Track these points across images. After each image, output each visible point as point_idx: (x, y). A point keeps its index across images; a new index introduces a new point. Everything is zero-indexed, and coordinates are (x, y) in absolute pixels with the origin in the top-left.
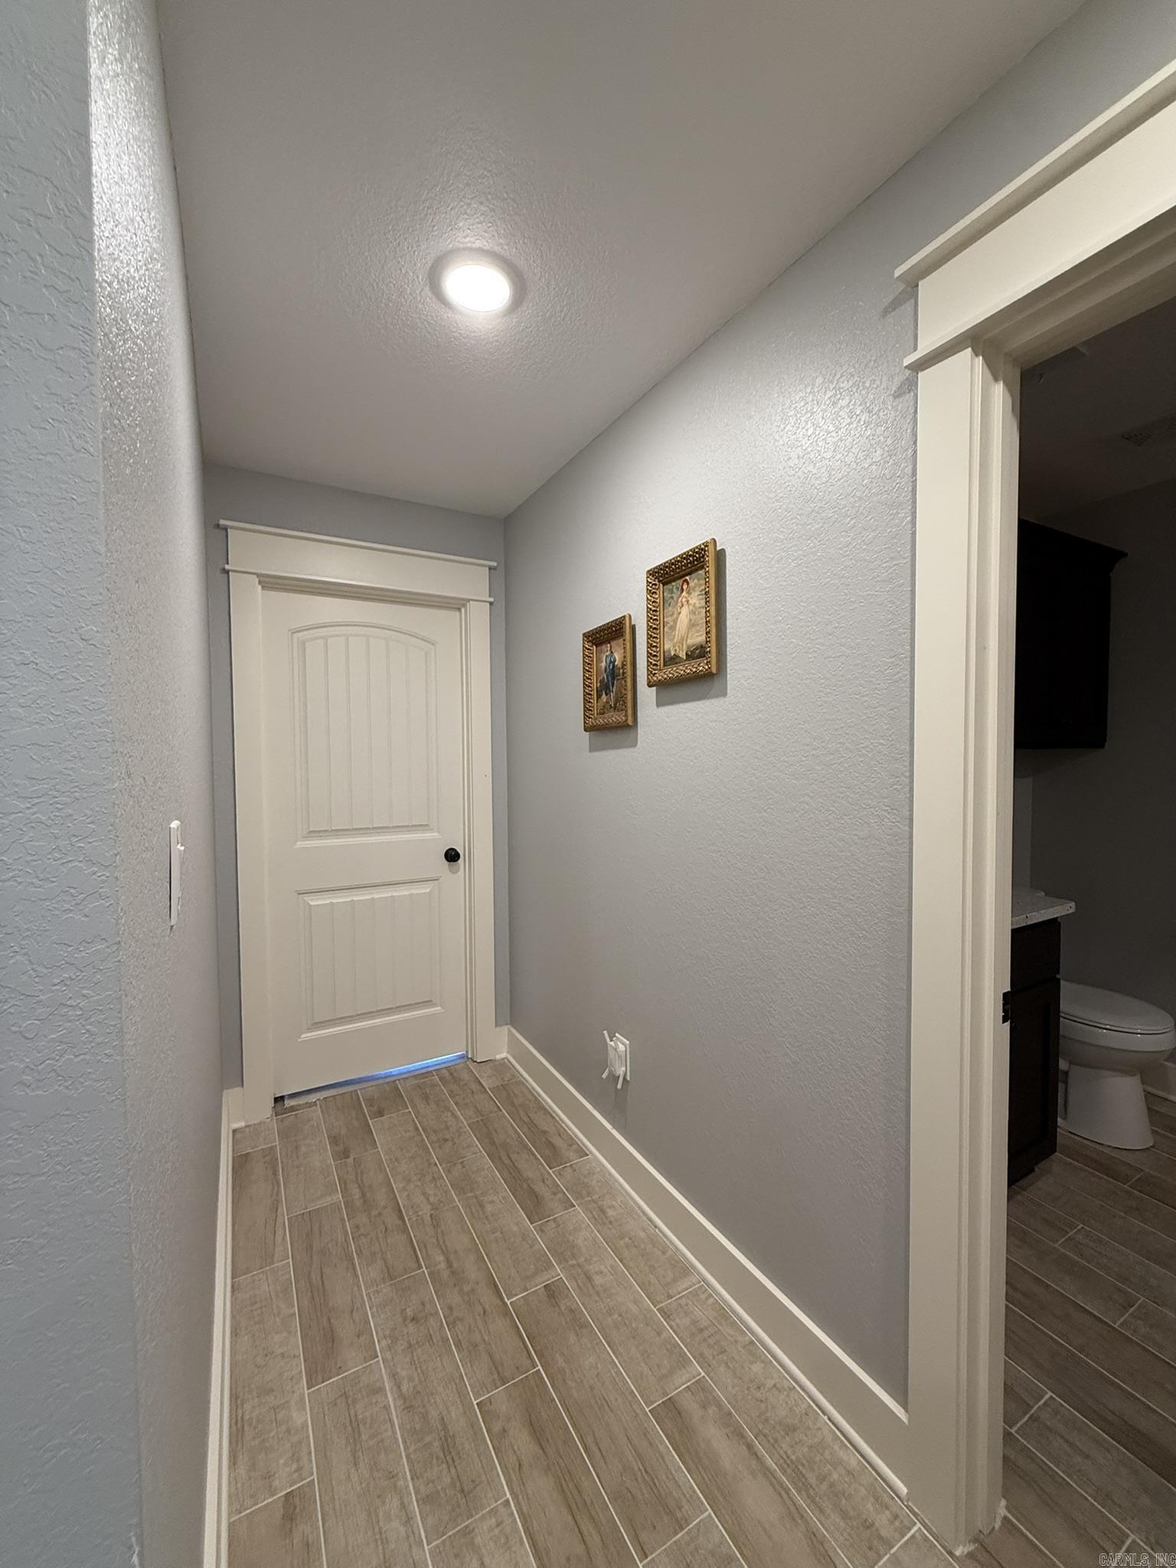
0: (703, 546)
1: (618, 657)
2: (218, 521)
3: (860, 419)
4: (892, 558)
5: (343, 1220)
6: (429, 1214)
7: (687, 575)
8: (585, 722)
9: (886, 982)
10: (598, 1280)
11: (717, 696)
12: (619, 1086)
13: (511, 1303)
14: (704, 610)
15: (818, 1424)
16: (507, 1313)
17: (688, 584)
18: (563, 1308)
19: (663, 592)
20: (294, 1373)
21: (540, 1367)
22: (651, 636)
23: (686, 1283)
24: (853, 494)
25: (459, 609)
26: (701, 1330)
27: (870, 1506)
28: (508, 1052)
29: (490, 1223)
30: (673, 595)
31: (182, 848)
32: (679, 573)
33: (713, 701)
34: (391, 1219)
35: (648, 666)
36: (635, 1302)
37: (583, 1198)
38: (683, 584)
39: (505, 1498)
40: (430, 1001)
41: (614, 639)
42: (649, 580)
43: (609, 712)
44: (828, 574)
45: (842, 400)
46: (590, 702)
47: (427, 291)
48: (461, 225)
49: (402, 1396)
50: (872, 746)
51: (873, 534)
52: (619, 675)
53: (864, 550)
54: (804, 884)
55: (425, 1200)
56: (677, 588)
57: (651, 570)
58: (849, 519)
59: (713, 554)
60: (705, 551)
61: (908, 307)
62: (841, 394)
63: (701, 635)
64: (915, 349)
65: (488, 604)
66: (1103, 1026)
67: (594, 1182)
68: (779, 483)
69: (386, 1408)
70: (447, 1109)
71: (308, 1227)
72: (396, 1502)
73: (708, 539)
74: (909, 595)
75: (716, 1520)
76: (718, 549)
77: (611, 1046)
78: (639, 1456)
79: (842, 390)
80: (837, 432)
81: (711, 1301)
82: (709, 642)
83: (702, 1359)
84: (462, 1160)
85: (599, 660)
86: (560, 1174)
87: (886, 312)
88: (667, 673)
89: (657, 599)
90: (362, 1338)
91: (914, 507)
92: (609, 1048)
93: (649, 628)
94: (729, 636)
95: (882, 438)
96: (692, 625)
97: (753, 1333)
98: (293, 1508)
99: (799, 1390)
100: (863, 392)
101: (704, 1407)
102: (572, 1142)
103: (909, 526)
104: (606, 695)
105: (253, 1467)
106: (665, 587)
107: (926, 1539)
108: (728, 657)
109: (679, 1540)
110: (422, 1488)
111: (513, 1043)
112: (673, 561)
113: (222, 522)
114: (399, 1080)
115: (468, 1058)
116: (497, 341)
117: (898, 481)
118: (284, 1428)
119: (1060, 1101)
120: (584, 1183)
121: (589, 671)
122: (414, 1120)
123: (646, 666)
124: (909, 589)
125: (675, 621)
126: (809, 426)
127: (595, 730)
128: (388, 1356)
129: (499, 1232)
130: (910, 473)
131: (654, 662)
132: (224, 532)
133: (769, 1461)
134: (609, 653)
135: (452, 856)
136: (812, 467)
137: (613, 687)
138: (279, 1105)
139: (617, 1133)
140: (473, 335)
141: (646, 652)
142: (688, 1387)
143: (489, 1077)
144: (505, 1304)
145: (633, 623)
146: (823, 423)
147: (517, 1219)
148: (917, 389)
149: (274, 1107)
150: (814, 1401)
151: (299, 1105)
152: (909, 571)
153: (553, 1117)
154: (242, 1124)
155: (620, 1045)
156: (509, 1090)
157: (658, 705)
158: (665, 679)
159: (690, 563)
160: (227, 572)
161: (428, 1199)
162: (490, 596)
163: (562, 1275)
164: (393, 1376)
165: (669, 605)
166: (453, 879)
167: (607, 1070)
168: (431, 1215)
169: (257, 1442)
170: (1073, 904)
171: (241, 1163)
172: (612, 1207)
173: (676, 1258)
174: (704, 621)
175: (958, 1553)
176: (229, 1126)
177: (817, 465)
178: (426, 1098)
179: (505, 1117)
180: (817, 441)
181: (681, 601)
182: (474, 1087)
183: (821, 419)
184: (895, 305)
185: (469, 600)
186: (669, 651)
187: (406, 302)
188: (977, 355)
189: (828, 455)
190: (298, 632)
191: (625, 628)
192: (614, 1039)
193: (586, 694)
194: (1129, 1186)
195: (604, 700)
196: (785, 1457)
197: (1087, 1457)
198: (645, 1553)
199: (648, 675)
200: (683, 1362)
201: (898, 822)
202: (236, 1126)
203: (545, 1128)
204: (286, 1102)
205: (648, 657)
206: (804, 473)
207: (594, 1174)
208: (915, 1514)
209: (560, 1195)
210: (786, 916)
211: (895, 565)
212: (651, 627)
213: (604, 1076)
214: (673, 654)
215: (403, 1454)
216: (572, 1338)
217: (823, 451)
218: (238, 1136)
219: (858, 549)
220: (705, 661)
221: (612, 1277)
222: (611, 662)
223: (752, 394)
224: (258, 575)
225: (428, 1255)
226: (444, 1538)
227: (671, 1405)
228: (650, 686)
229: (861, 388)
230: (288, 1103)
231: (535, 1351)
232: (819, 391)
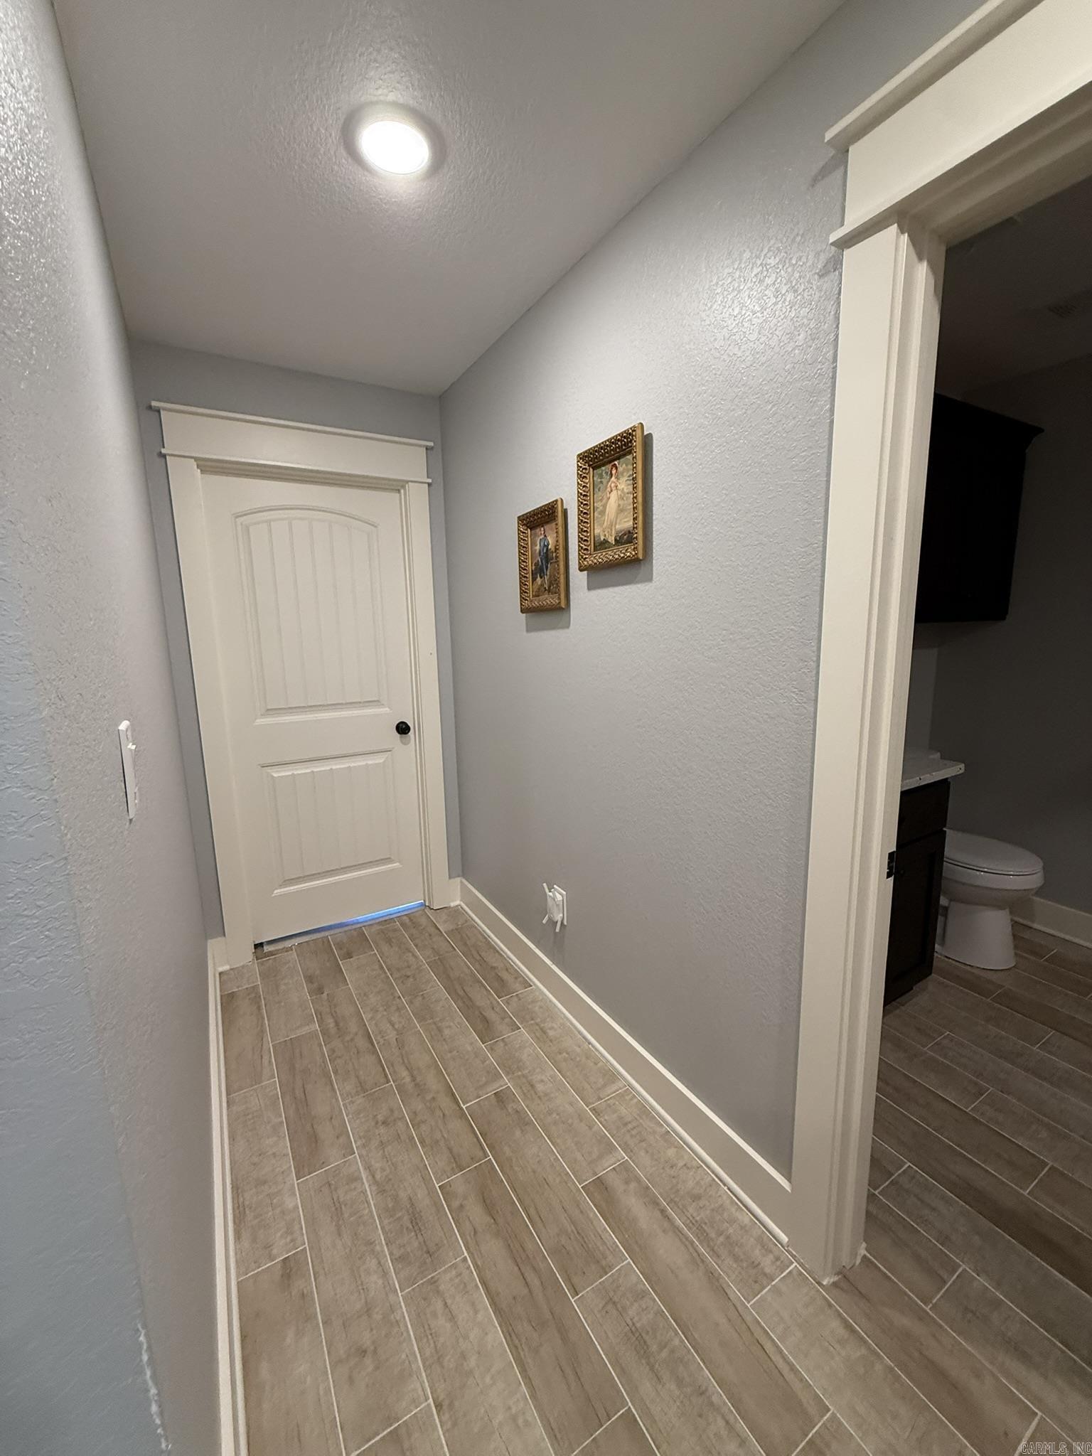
0: (630, 431)
1: (551, 540)
2: (150, 403)
3: (785, 300)
4: (810, 447)
5: (320, 1045)
6: (395, 1038)
7: (615, 460)
8: (521, 604)
9: (788, 844)
10: (540, 1087)
11: (642, 581)
12: (557, 930)
13: (466, 1108)
14: (632, 496)
15: (719, 1193)
16: (463, 1115)
17: (617, 468)
18: (510, 1111)
19: (593, 477)
20: (285, 1167)
21: (491, 1157)
22: (582, 520)
23: (614, 1087)
24: (775, 380)
25: (399, 491)
26: (626, 1124)
27: (757, 1252)
28: (461, 900)
29: (447, 1045)
30: (603, 480)
31: (134, 747)
32: (608, 457)
33: (639, 586)
34: (361, 1043)
35: (579, 550)
36: (571, 1104)
37: (527, 1022)
38: (612, 469)
39: (463, 1256)
40: (390, 858)
41: (547, 523)
42: (580, 465)
43: (543, 594)
44: (750, 462)
45: (769, 277)
46: (526, 585)
47: (342, 151)
48: (372, 73)
49: (376, 1182)
50: (784, 632)
51: (793, 422)
52: (552, 559)
53: (785, 438)
54: (720, 758)
55: (391, 1027)
56: (606, 473)
57: (581, 454)
58: (771, 406)
59: (641, 438)
60: (633, 436)
61: (838, 174)
62: (767, 271)
63: (628, 521)
64: (842, 225)
65: (427, 485)
66: (981, 869)
67: (537, 1008)
68: (705, 366)
69: (364, 1192)
70: (408, 950)
71: (290, 1052)
72: (374, 1262)
73: (635, 423)
74: (824, 485)
75: (634, 1266)
76: (645, 433)
77: (550, 896)
78: (573, 1223)
79: (768, 267)
80: (763, 313)
81: (635, 1100)
82: (636, 528)
83: (626, 1148)
84: (421, 993)
85: (533, 544)
86: (507, 1003)
87: (815, 181)
88: (597, 558)
89: (587, 484)
90: (341, 1140)
91: (833, 395)
92: (548, 897)
93: (580, 512)
94: (655, 523)
95: (805, 321)
96: (620, 510)
97: (669, 1125)
98: (290, 1269)
99: (706, 1168)
100: (790, 270)
101: (627, 1182)
102: (517, 975)
103: (828, 415)
104: (541, 578)
105: (254, 1240)
106: (595, 471)
107: (801, 1274)
108: (654, 543)
109: (603, 1281)
110: (395, 1252)
111: (466, 894)
112: (602, 445)
113: (154, 404)
114: (364, 926)
115: (426, 906)
116: (419, 207)
117: (819, 367)
118: (278, 1211)
119: (939, 931)
120: (528, 1009)
121: (524, 555)
122: (379, 961)
123: (577, 550)
124: (825, 479)
125: (605, 506)
126: (735, 305)
127: (531, 612)
128: (364, 1153)
129: (455, 1052)
130: (831, 358)
131: (585, 547)
132: (157, 414)
133: (679, 1222)
134: (542, 536)
135: (403, 729)
136: (737, 349)
137: (547, 570)
138: (259, 950)
139: (556, 968)
140: (393, 200)
141: (577, 537)
142: (614, 1168)
143: (445, 922)
144: (461, 1109)
145: (565, 507)
146: (749, 302)
147: (470, 1040)
148: (842, 269)
149: (255, 952)
150: (716, 1176)
151: (278, 950)
152: (825, 461)
153: (501, 955)
154: (226, 967)
155: (558, 895)
156: (463, 933)
157: (589, 589)
158: (595, 564)
159: (619, 447)
160: (164, 456)
161: (393, 1026)
162: (428, 477)
163: (509, 1084)
164: (368, 1168)
165: (599, 490)
166: (405, 750)
167: (547, 916)
168: (396, 1039)
169: (256, 1221)
170: (962, 766)
171: (228, 1001)
172: (552, 1028)
173: (606, 1068)
174: (632, 507)
175: (825, 1283)
176: (215, 969)
177: (742, 347)
178: (389, 941)
179: (459, 955)
180: (742, 321)
181: (611, 486)
182: (433, 930)
183: (747, 298)
184: (824, 172)
185: (408, 482)
186: (599, 536)
187: (321, 163)
188: (903, 233)
189: (753, 337)
190: (241, 516)
191: (557, 512)
192: (552, 890)
193: (522, 577)
194: (991, 1000)
195: (539, 583)
196: (691, 1219)
197: (934, 1209)
198: (576, 1292)
199: (580, 559)
200: (610, 1149)
201: (805, 703)
202: (221, 969)
203: (495, 965)
204: (265, 947)
205: (579, 542)
206: (729, 355)
207: (537, 1002)
208: (794, 1256)
209: (507, 1020)
210: (703, 785)
211: (813, 454)
212: (582, 511)
213: (544, 922)
214: (602, 538)
215: (379, 1227)
216: (518, 1133)
217: (748, 333)
218: (225, 977)
219: (779, 437)
220: (633, 547)
221: (552, 1085)
222: (545, 545)
223: (680, 268)
224: (196, 459)
225: (395, 1072)
226: (414, 1286)
227: (600, 1182)
228: (581, 570)
229: (787, 265)
230: (267, 949)
231: (487, 1145)
232: (746, 267)
